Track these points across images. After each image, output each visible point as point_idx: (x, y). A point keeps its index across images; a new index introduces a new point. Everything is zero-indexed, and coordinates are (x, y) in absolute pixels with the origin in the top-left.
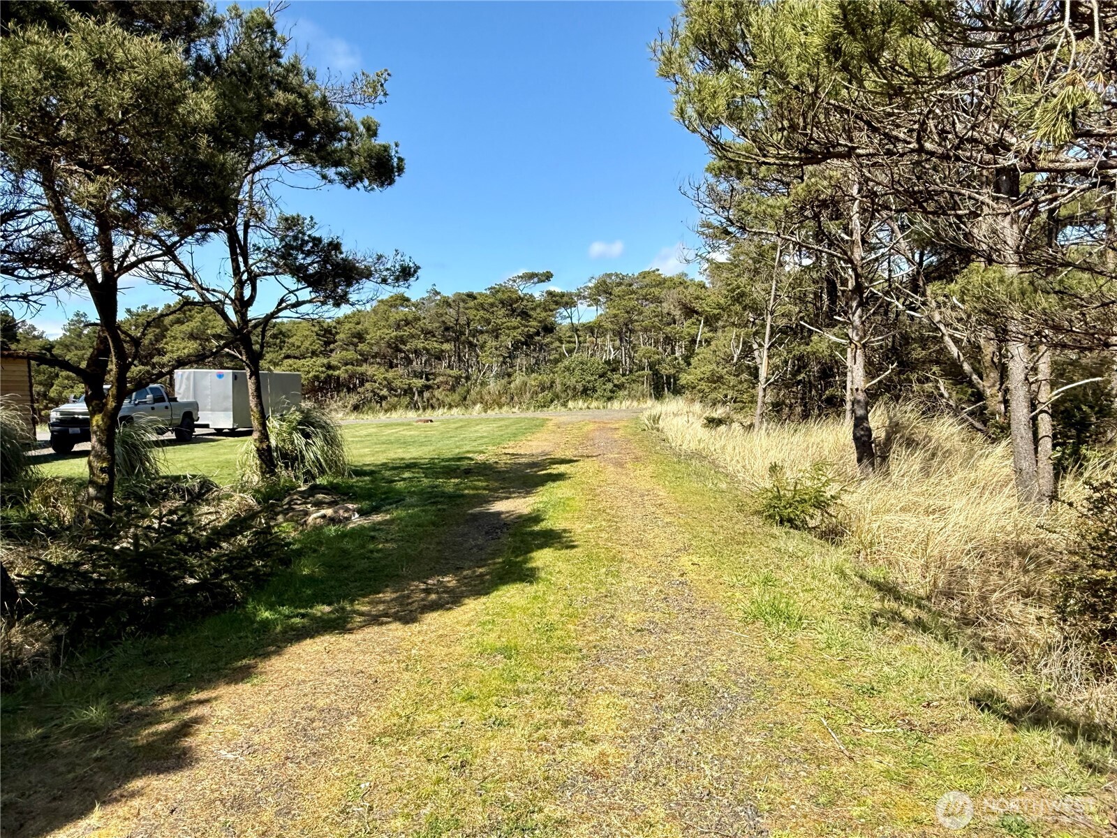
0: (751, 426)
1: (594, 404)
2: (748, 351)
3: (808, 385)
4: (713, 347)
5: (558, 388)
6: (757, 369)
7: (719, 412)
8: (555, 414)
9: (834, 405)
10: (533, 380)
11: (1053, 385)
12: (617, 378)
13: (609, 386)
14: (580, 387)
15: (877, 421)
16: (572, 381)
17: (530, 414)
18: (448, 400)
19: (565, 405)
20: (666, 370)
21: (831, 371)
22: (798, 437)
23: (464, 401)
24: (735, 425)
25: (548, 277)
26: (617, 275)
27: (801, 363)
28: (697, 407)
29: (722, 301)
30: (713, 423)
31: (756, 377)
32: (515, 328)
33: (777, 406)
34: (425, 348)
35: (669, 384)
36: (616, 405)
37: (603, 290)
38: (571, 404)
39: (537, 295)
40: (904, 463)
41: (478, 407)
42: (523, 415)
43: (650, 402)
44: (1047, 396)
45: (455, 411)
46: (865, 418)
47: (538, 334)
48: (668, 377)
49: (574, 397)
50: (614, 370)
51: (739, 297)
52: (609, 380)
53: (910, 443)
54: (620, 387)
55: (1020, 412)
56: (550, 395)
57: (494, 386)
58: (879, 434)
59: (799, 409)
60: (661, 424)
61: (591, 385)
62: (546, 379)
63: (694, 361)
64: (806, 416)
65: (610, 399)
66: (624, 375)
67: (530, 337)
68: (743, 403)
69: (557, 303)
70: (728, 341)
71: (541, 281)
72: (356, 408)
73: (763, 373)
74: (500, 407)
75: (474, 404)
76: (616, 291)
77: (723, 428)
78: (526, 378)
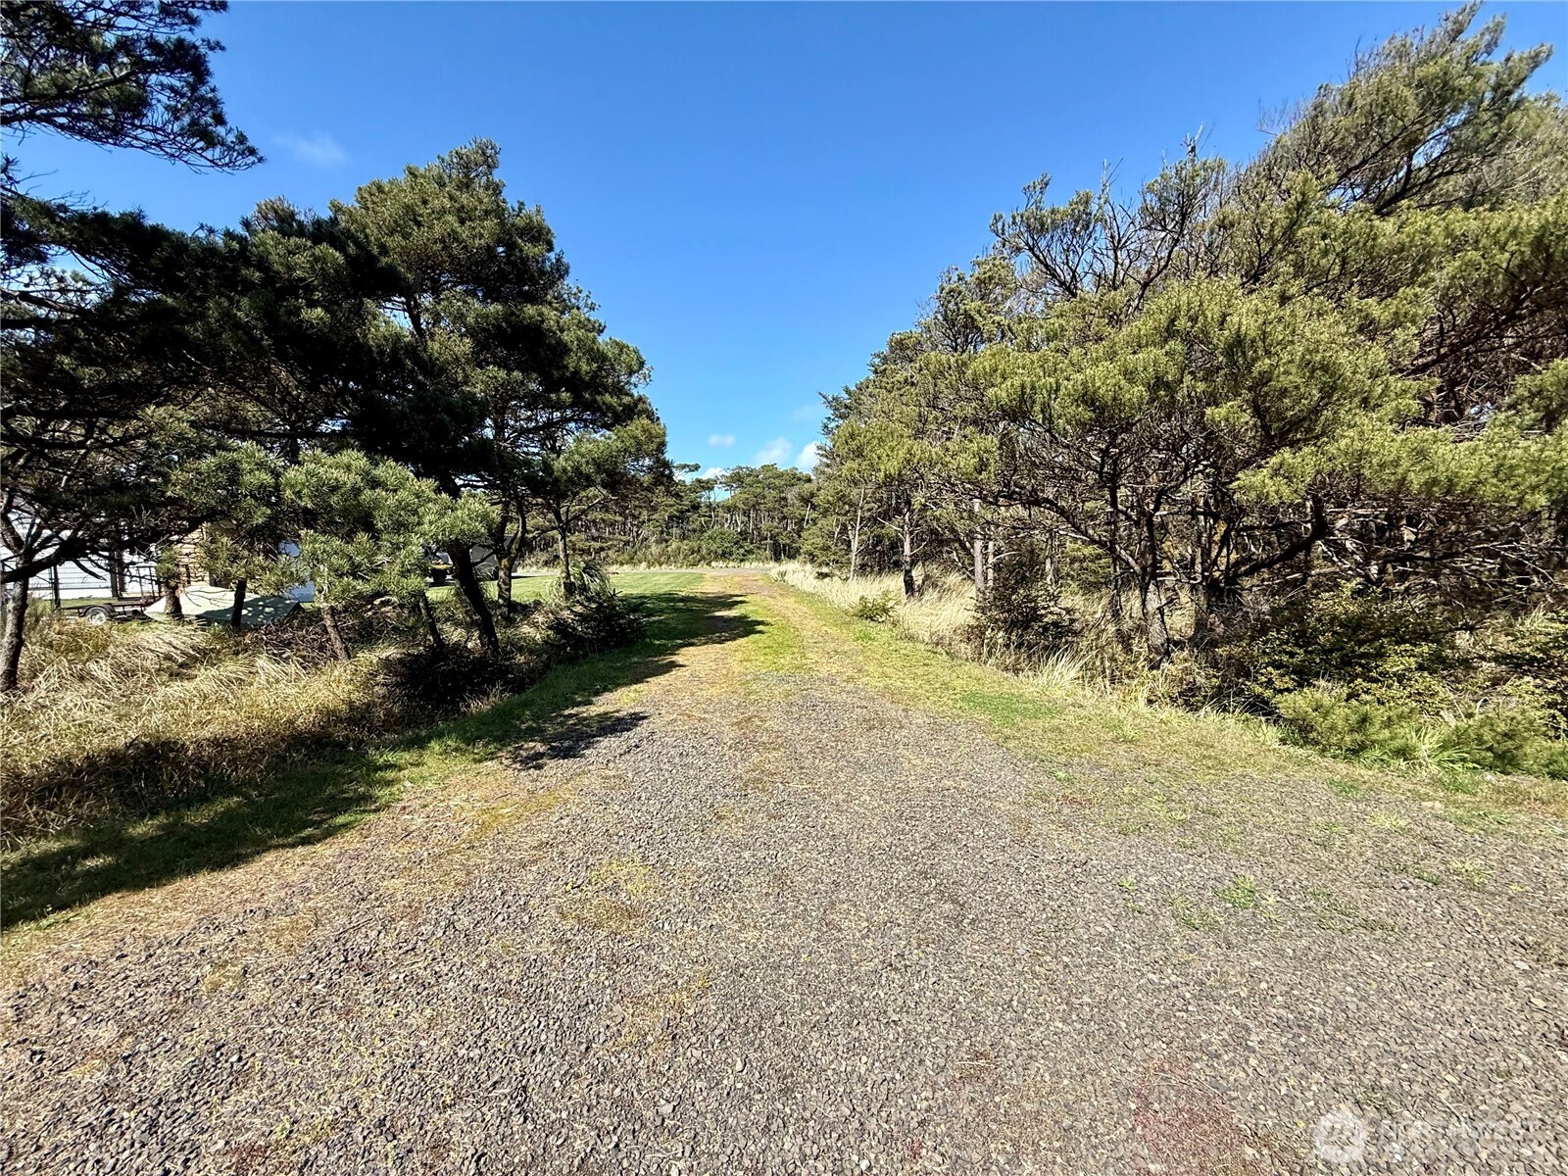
0: (847, 579)
1: (731, 564)
2: (844, 530)
3: (882, 553)
4: (819, 525)
5: (704, 552)
6: (850, 542)
7: (825, 570)
8: (702, 569)
9: (897, 565)
10: (685, 546)
11: (995, 555)
12: (747, 545)
13: (742, 551)
14: (720, 551)
15: (917, 574)
16: (714, 547)
17: (684, 570)
18: (619, 559)
19: (709, 564)
20: (783, 540)
21: (896, 545)
22: (876, 585)
23: (631, 561)
24: (835, 579)
25: (697, 468)
26: (747, 468)
27: (879, 540)
28: (809, 566)
29: (831, 499)
30: (822, 576)
31: (849, 546)
32: (671, 506)
33: (863, 566)
34: (602, 519)
35: (785, 551)
36: (747, 564)
37: (737, 479)
38: (713, 564)
39: (688, 483)
40: (931, 595)
41: (644, 564)
42: (680, 571)
43: (772, 564)
44: (991, 560)
45: (625, 566)
46: (910, 571)
47: (688, 511)
48: (784, 546)
49: (716, 559)
50: (745, 539)
51: (842, 498)
52: (741, 547)
53: (935, 585)
54: (750, 552)
55: (979, 568)
56: (697, 557)
57: (655, 549)
58: (918, 581)
59: (877, 569)
60: (786, 578)
61: (728, 550)
62: (695, 545)
63: (804, 534)
64: (880, 572)
65: (742, 561)
66: (752, 543)
67: (682, 512)
68: (842, 564)
69: (703, 487)
70: (831, 523)
71: (691, 471)
72: (546, 563)
73: (855, 545)
74: (661, 565)
75: (640, 562)
76: (748, 480)
77: (827, 580)
78: (680, 544)
